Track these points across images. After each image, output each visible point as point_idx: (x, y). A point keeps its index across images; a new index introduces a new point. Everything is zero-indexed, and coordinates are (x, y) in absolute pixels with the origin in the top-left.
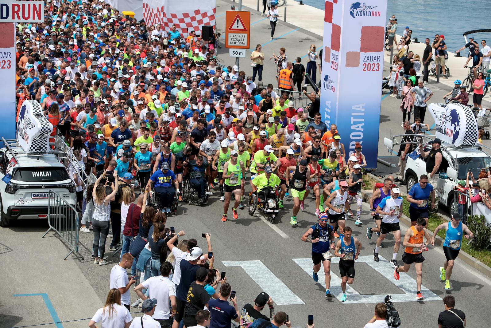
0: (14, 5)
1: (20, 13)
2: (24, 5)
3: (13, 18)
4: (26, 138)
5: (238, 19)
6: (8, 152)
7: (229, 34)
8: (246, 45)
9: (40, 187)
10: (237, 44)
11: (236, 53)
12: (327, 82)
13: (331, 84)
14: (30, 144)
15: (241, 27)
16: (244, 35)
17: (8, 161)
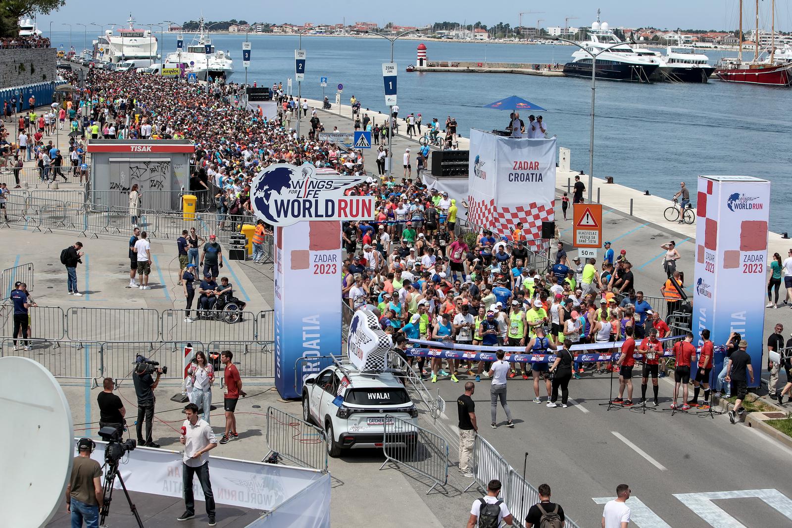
0: (340, 201)
1: (348, 210)
2: (351, 201)
3: (340, 216)
4: (359, 354)
5: (588, 213)
6: (338, 370)
7: (578, 231)
8: (597, 243)
9: (377, 411)
10: (587, 242)
11: (586, 253)
12: (701, 287)
13: (706, 289)
14: (365, 361)
15: (591, 222)
16: (594, 231)
17: (338, 380)
